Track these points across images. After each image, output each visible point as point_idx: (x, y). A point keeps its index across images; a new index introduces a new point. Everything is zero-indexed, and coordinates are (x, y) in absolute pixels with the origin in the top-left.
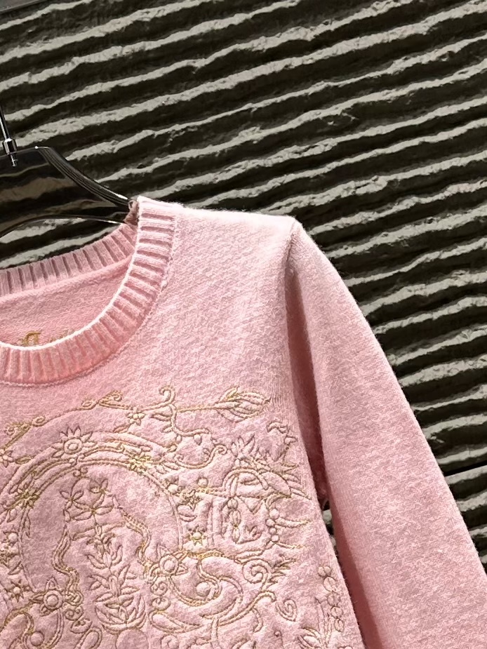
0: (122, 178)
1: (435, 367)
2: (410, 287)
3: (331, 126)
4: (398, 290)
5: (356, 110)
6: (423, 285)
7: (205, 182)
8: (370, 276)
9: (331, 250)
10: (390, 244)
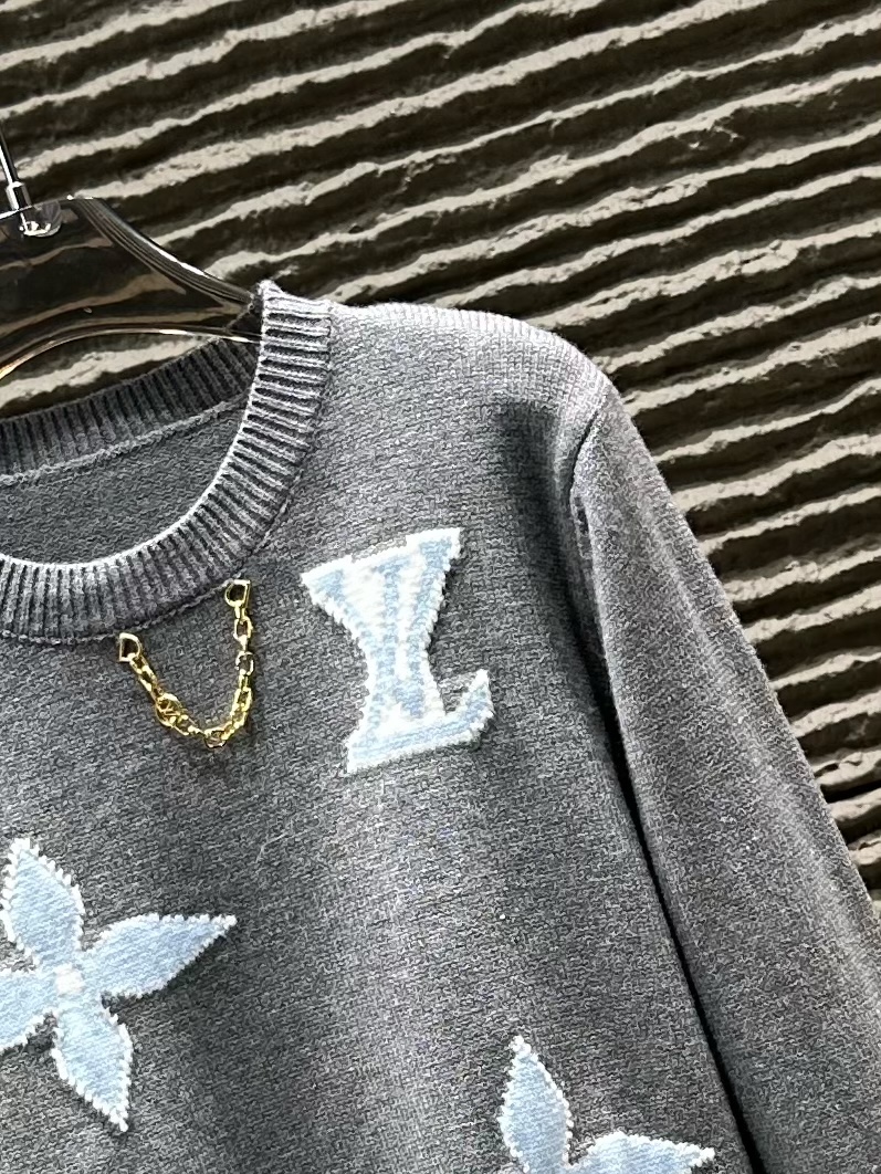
0: (322, 250)
2: (841, 441)
3: (696, 151)
4: (820, 446)
5: (740, 120)
6: (865, 437)
7: (471, 256)
8: (769, 422)
9: (699, 377)
10: (804, 364)
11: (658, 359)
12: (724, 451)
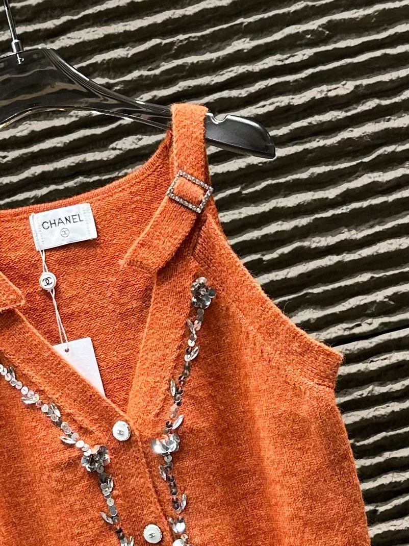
0: (134, 78)
1: (389, 241)
2: (370, 175)
3: (309, 38)
4: (360, 177)
5: (330, 25)
6: (381, 173)
7: (203, 83)
8: (337, 164)
9: (306, 142)
10: (355, 138)
11: (287, 134)
12: (315, 177)
